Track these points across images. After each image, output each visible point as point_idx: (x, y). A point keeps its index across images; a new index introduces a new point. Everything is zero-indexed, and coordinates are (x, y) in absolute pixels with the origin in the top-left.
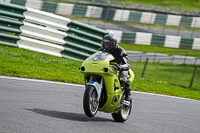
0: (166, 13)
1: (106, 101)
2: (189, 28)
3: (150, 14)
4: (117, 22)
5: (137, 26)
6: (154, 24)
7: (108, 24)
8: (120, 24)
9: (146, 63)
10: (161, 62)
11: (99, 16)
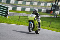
0: (25, 1)
1: (34, 28)
2: (32, 6)
3: (21, 1)
4: (11, 4)
5: (17, 5)
6: (22, 5)
7: (8, 5)
8: (12, 4)
9: (20, 16)
10: (24, 16)
11: (5, 2)
